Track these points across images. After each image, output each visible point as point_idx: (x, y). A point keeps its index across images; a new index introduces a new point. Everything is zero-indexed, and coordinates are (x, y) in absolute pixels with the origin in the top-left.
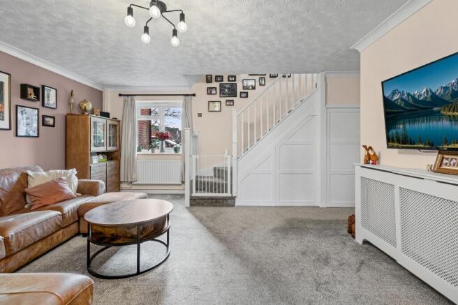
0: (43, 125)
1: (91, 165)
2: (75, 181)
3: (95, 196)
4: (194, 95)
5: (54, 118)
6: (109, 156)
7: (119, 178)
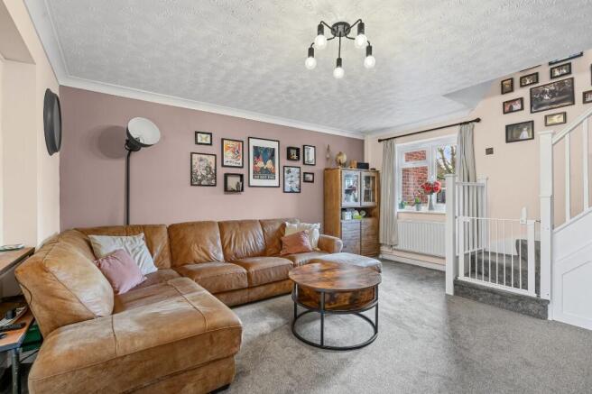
0: (305, 181)
1: (343, 221)
2: (317, 235)
3: (330, 253)
4: (478, 120)
5: (313, 174)
6: (369, 212)
7: (378, 239)
